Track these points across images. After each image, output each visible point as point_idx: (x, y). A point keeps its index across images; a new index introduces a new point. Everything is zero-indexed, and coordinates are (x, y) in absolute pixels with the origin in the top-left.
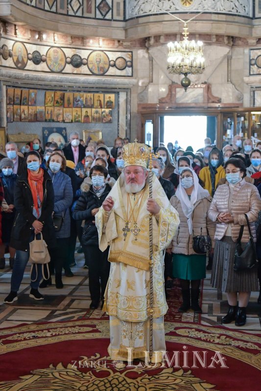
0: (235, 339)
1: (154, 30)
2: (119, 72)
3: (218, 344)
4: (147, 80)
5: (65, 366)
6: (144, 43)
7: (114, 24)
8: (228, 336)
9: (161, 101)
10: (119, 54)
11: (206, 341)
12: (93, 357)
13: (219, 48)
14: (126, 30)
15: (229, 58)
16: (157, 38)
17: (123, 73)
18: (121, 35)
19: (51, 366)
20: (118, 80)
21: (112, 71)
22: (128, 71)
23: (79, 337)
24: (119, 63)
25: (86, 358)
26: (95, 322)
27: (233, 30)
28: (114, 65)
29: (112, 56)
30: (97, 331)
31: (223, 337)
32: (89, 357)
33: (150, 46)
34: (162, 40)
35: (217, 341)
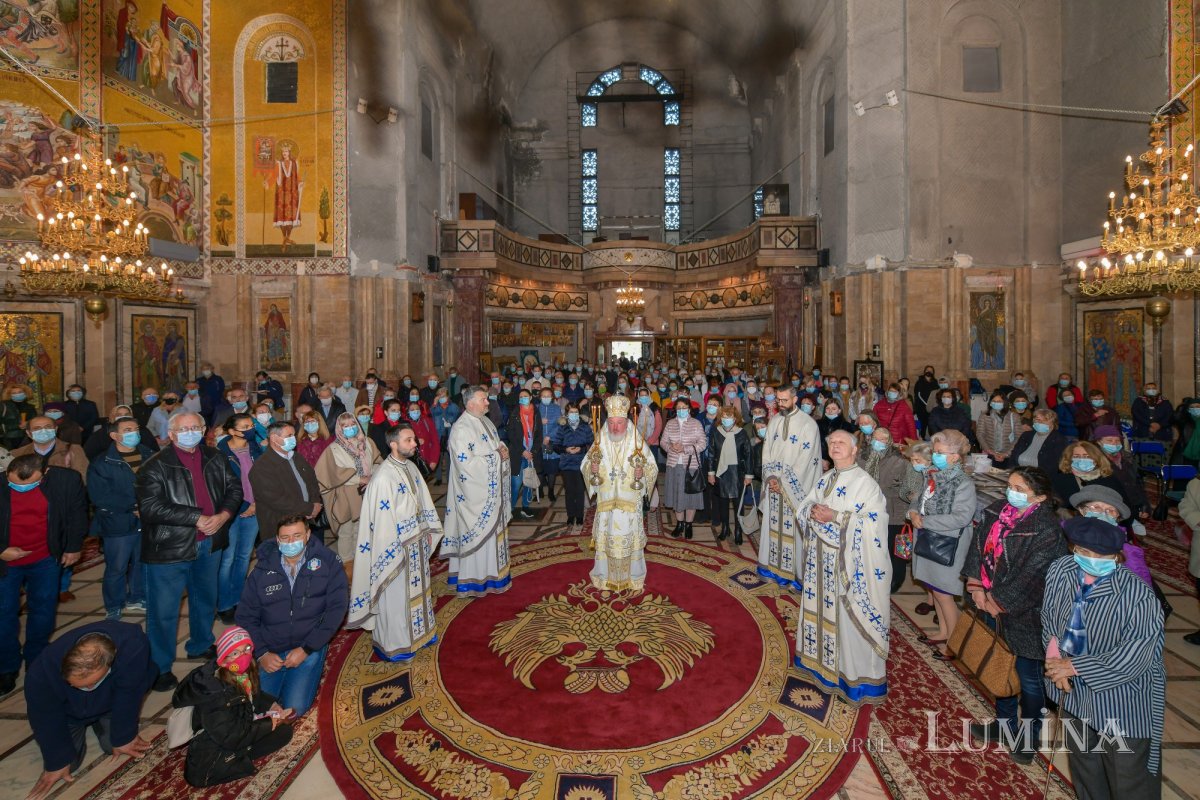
0: (697, 554)
1: (605, 277)
2: (578, 309)
3: (684, 560)
4: (598, 314)
5: (557, 598)
6: (595, 286)
7: (575, 273)
8: (690, 551)
9: (610, 329)
10: (577, 295)
11: (674, 558)
12: (580, 584)
13: (653, 291)
14: (583, 277)
15: (659, 298)
16: (606, 283)
17: (581, 309)
18: (579, 281)
19: (544, 598)
20: (577, 314)
21: (573, 307)
22: (585, 307)
23: (564, 559)
24: (578, 302)
25: (574, 585)
27: (663, 278)
28: (574, 303)
29: (573, 296)
30: (578, 551)
31: (687, 552)
32: (577, 585)
33: (601, 289)
34: (610, 285)
35: (683, 557)
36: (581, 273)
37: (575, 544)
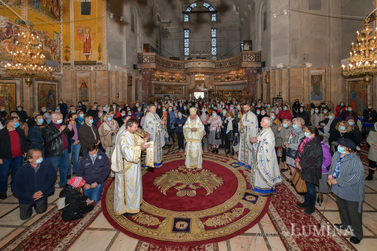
0: (219, 158)
1: (192, 71)
2: (182, 81)
3: (215, 160)
4: (190, 83)
5: (174, 170)
6: (188, 74)
7: (182, 70)
8: (217, 157)
9: (193, 88)
10: (183, 77)
11: (212, 159)
12: (182, 166)
13: (207, 75)
14: (184, 71)
15: (209, 78)
16: (192, 73)
17: (184, 81)
18: (183, 72)
19: (170, 170)
20: (183, 83)
21: (181, 81)
22: (185, 81)
23: (177, 159)
25: (180, 167)
26: (181, 154)
27: (211, 71)
28: (182, 80)
29: (181, 77)
30: (182, 157)
31: (216, 157)
32: (181, 167)
33: (190, 75)
34: (193, 74)
35: (215, 159)
36: (184, 70)
37: (181, 155)
